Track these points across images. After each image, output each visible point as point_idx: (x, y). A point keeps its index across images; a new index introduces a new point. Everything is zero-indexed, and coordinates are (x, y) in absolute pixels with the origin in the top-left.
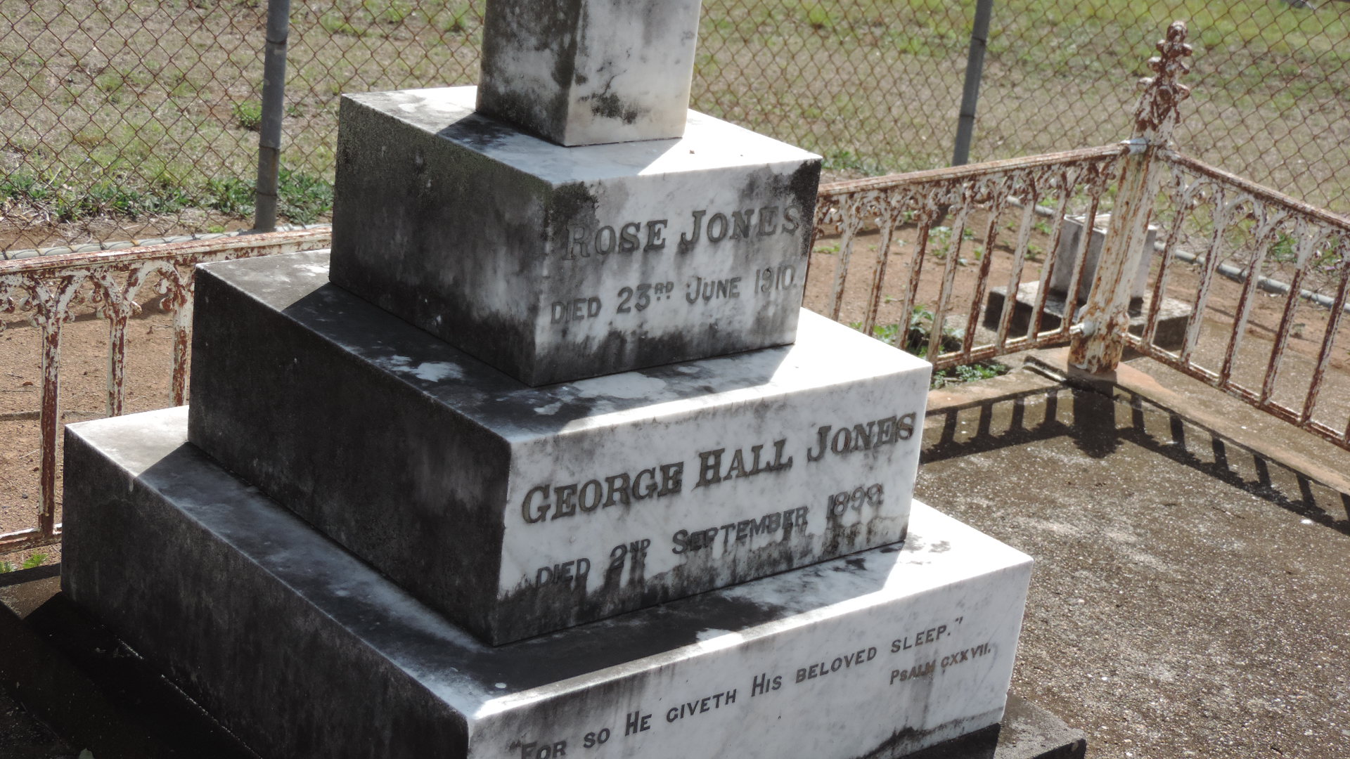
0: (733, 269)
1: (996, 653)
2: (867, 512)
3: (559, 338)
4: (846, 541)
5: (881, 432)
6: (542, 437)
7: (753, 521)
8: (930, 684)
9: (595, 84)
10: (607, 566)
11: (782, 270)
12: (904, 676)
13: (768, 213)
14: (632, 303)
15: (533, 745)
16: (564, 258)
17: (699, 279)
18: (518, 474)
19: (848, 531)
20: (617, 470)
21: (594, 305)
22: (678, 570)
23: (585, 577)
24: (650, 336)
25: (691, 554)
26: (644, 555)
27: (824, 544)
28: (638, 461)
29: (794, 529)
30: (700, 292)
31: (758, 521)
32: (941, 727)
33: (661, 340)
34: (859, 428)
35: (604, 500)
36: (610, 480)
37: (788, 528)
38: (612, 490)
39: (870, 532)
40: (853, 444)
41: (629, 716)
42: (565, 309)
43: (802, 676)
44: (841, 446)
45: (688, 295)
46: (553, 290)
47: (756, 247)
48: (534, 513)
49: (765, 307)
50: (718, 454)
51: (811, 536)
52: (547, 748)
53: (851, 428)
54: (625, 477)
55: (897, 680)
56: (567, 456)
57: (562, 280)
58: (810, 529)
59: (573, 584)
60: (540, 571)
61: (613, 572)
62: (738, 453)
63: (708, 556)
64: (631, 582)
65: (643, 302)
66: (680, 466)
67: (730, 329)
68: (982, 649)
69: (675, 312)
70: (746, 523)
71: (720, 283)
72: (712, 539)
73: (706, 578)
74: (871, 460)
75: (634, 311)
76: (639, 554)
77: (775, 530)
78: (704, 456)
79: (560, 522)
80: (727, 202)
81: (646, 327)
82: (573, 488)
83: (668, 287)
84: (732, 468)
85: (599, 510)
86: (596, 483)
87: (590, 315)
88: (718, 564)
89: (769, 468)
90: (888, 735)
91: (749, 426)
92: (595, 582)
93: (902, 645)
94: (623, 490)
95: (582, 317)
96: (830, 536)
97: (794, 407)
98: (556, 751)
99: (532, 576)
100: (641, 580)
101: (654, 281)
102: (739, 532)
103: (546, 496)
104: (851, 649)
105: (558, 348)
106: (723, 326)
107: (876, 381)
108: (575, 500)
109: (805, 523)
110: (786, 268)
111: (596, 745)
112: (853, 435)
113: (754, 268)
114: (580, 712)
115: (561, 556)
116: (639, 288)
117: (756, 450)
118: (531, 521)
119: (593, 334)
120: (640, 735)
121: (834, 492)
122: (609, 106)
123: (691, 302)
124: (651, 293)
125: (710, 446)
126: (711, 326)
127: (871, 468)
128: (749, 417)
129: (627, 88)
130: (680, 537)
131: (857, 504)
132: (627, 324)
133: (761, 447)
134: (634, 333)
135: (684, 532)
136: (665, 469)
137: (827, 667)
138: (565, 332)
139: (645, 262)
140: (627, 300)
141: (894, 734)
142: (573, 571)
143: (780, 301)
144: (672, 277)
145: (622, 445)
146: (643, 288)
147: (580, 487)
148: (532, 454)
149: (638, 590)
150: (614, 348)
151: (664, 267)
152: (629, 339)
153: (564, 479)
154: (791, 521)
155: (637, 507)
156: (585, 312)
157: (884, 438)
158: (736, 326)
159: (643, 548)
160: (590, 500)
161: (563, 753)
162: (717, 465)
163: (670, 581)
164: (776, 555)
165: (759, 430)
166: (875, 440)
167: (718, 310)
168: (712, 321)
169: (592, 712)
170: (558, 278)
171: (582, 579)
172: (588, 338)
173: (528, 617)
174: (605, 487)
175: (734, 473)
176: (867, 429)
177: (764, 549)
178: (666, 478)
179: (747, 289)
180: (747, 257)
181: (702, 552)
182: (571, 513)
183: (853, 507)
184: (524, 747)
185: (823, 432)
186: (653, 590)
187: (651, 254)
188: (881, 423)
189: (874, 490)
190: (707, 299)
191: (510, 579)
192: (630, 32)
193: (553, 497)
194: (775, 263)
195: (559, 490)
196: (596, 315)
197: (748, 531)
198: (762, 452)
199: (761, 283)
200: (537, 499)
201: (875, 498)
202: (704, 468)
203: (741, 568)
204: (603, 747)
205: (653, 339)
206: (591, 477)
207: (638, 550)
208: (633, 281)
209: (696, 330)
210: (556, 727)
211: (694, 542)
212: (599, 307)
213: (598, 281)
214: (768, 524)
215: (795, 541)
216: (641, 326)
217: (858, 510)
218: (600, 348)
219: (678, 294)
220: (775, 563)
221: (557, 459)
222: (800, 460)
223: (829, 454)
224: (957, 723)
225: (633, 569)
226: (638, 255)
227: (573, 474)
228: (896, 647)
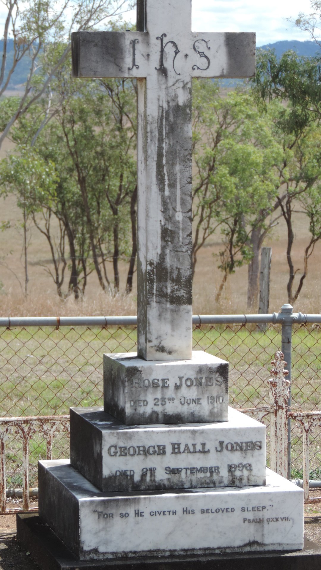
0: (197, 395)
1: (293, 522)
2: (246, 473)
3: (134, 411)
4: (238, 481)
5: (247, 446)
6: (113, 431)
7: (196, 468)
8: (263, 526)
9: (155, 342)
10: (141, 473)
11: (218, 397)
12: (249, 521)
13: (209, 379)
14: (160, 403)
15: (102, 512)
16: (132, 387)
17: (184, 398)
18: (105, 441)
19: (238, 478)
20: (141, 444)
21: (145, 403)
22: (169, 479)
23: (133, 475)
24: (168, 414)
25: (173, 475)
26: (155, 472)
27: (228, 481)
28: (148, 444)
29: (214, 474)
30: (184, 402)
31: (199, 468)
32: (272, 544)
33: (172, 415)
34: (237, 443)
35: (137, 453)
36: (139, 447)
37: (212, 473)
38: (139, 450)
39: (248, 479)
40: (235, 448)
41: (135, 511)
42: (134, 402)
43: (202, 511)
44: (230, 448)
45: (181, 403)
46: (129, 397)
47: (206, 389)
48: (112, 454)
49: (214, 408)
50: (179, 445)
51: (222, 477)
52: (107, 515)
53: (233, 443)
54: (144, 447)
55: (246, 522)
56: (122, 438)
57: (132, 394)
58: (221, 474)
59: (129, 477)
60: (116, 471)
61: (143, 476)
62: (187, 446)
63: (180, 477)
64: (151, 480)
65: (164, 403)
66: (164, 447)
67: (199, 414)
68: (286, 519)
69: (177, 407)
70: (194, 468)
71: (193, 399)
72: (181, 471)
73: (180, 484)
74: (244, 455)
75: (160, 405)
76: (153, 472)
77: (206, 472)
78: (173, 445)
79: (122, 457)
80: (192, 375)
81: (166, 411)
82: (125, 448)
83: (173, 399)
84: (185, 450)
85: (136, 456)
86: (134, 448)
87: (144, 405)
88: (184, 480)
89: (200, 452)
90: (247, 542)
91: (190, 437)
92: (137, 478)
93: (246, 509)
94: (144, 451)
95: (141, 406)
96: (231, 478)
97: (207, 433)
98: (110, 516)
99: (114, 473)
100: (154, 480)
101: (167, 397)
102: (191, 471)
103: (116, 449)
104: (224, 506)
105: (134, 414)
106: (196, 413)
107: (241, 430)
108: (126, 451)
109: (219, 472)
110: (219, 397)
111: (124, 517)
112: (235, 445)
113: (206, 396)
114: (117, 505)
115: (124, 468)
116: (161, 398)
117: (194, 445)
118: (111, 456)
119: (146, 411)
120: (140, 518)
121: (230, 463)
122: (161, 349)
123: (183, 404)
124: (166, 400)
125: (175, 441)
126: (192, 413)
127: (245, 458)
128: (189, 434)
129: (167, 343)
130: (167, 469)
131: (241, 469)
132: (159, 409)
133: (196, 444)
134: (161, 412)
135: (169, 468)
136: (159, 447)
137: (213, 511)
138: (135, 410)
139: (162, 391)
140: (158, 402)
141: (250, 542)
142: (128, 473)
143: (219, 407)
144: (174, 396)
145: (142, 437)
146: (163, 399)
147: (128, 448)
148: (109, 436)
149: (154, 483)
150: (154, 416)
151: (170, 393)
152: (160, 414)
153: (121, 444)
154: (212, 470)
155: (149, 457)
156: (142, 404)
157: (248, 448)
158: (201, 413)
159: (154, 470)
160: (132, 452)
161: (113, 517)
162: (179, 448)
163: (166, 483)
164: (208, 481)
165: (194, 439)
166: (245, 448)
167: (193, 408)
168: (192, 411)
169: (121, 507)
170: (131, 394)
171: (132, 477)
172: (144, 412)
173: (114, 485)
174: (137, 449)
175: (186, 451)
176: (240, 444)
177: (203, 478)
178: (159, 449)
179: (205, 402)
180: (202, 392)
181: (177, 475)
182: (126, 455)
183: (239, 470)
184: (99, 512)
185: (221, 443)
186: (159, 484)
187: (164, 389)
188: (246, 443)
189: (248, 465)
190: (189, 404)
191: (106, 472)
192: (166, 328)
193: (118, 450)
194: (215, 394)
195: (120, 448)
196: (146, 405)
197: (195, 471)
198: (196, 446)
199: (210, 401)
200: (113, 450)
201: (248, 468)
202: (174, 449)
203: (194, 483)
204: (127, 519)
205: (169, 415)
206: (131, 445)
207: (152, 471)
208: (159, 396)
209: (186, 413)
210: (109, 508)
211: (175, 471)
212: (147, 403)
213: (146, 395)
214: (203, 470)
215: (215, 477)
216: (164, 410)
217: (242, 471)
218: (149, 415)
219: (177, 402)
220: (208, 483)
221: (118, 438)
222: (213, 451)
223: (225, 450)
224: (280, 544)
225: (151, 476)
226: (159, 389)
227: (125, 444)
228: (243, 510)
